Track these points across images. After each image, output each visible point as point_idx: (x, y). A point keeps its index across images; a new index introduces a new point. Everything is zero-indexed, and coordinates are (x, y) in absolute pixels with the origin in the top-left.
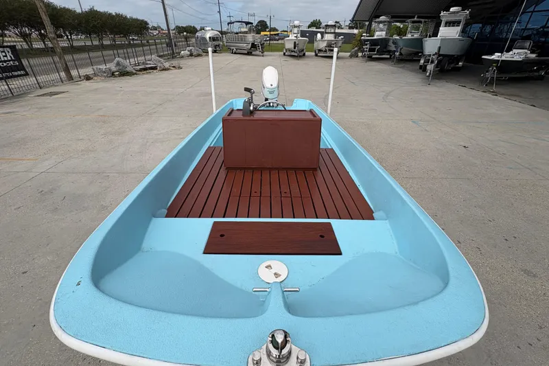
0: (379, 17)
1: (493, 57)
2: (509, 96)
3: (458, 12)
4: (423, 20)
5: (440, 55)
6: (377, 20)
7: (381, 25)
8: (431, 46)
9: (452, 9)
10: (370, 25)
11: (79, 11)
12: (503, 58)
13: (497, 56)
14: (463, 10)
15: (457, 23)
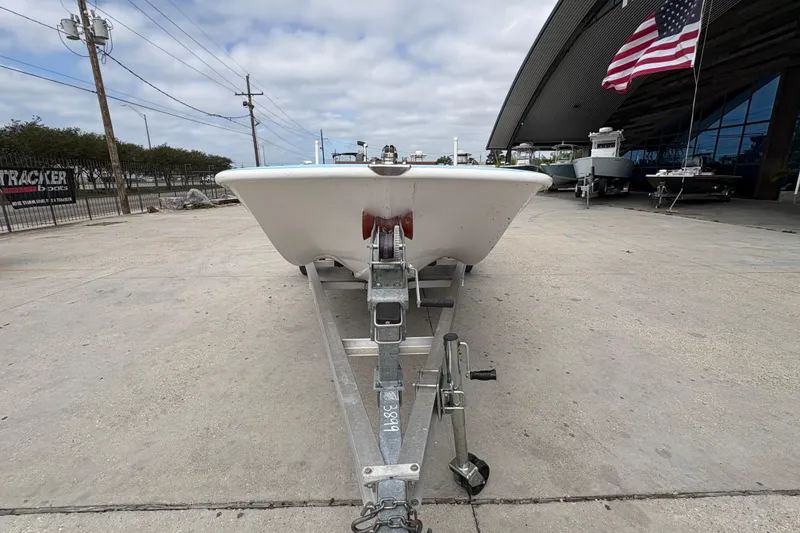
0: (518, 144)
1: (657, 174)
2: (694, 215)
3: (609, 132)
4: (572, 146)
5: (596, 177)
6: (517, 147)
7: (523, 154)
8: (583, 167)
9: (601, 130)
10: (509, 154)
11: (146, 147)
12: (670, 175)
13: (662, 173)
14: (614, 130)
15: (612, 145)
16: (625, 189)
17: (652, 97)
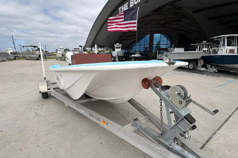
6: (94, 47)
9: (117, 44)
12: (135, 56)
13: (133, 55)
14: (120, 44)
15: (120, 48)
16: (124, 59)
17: (125, 37)
